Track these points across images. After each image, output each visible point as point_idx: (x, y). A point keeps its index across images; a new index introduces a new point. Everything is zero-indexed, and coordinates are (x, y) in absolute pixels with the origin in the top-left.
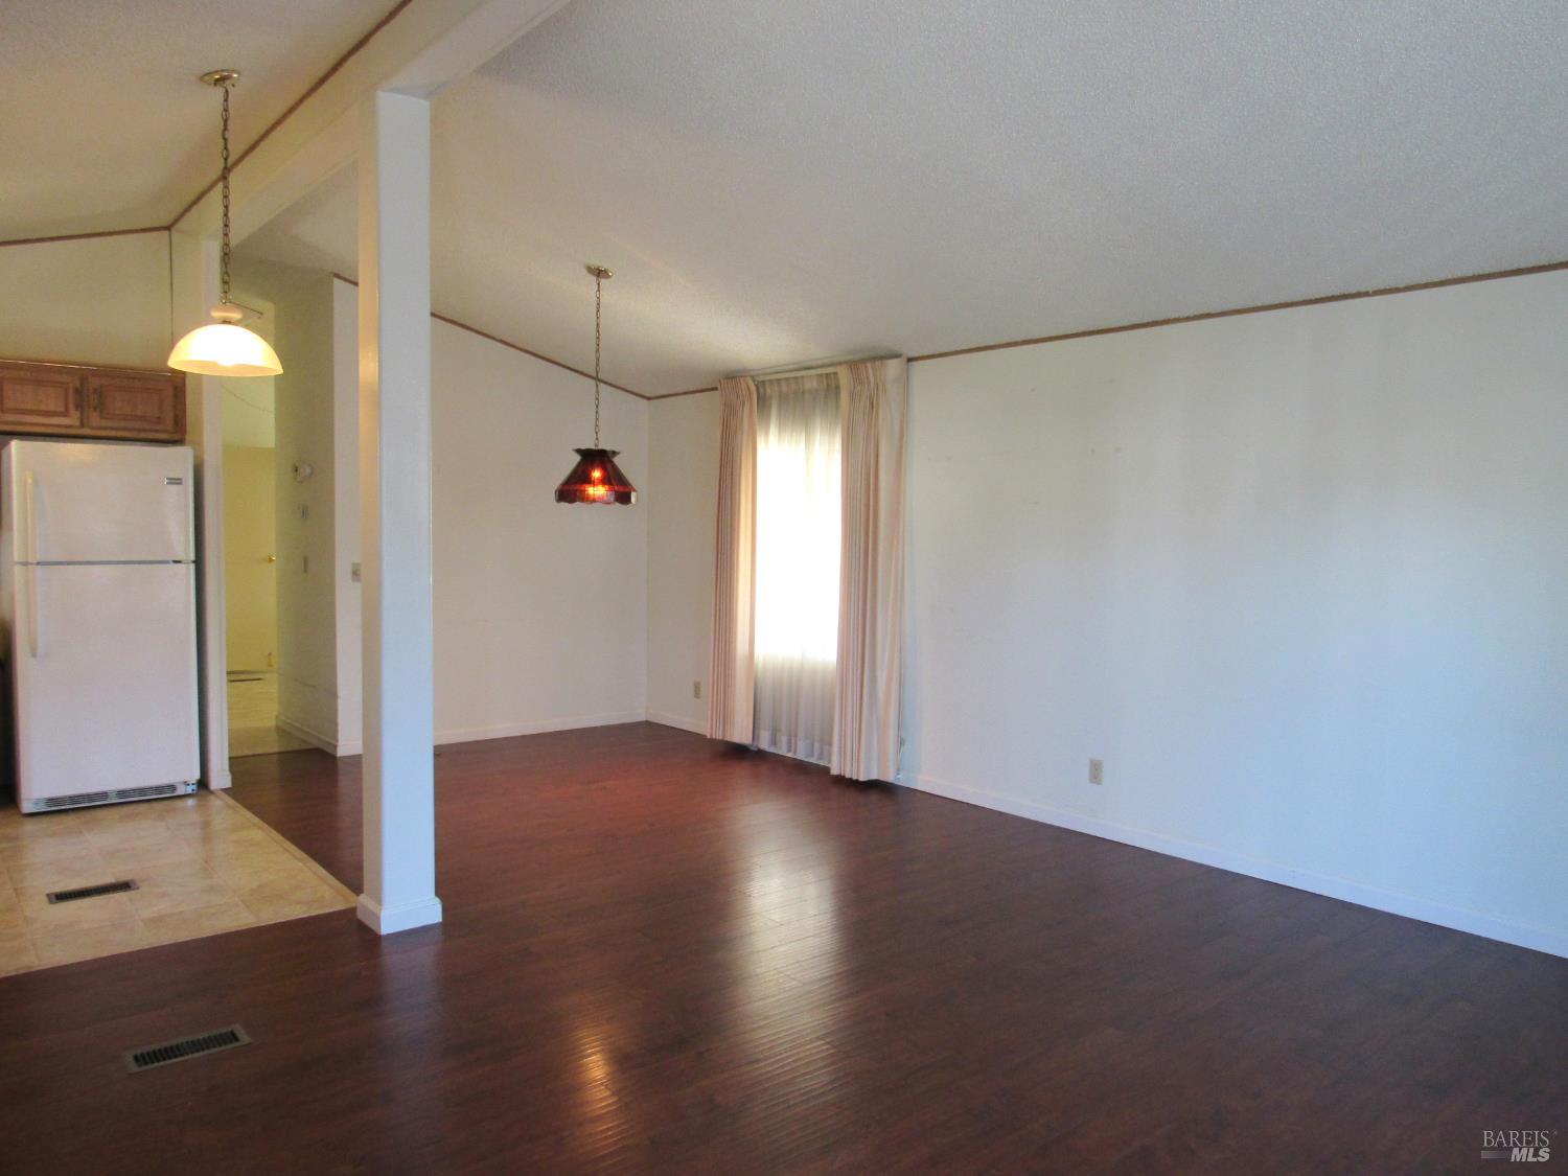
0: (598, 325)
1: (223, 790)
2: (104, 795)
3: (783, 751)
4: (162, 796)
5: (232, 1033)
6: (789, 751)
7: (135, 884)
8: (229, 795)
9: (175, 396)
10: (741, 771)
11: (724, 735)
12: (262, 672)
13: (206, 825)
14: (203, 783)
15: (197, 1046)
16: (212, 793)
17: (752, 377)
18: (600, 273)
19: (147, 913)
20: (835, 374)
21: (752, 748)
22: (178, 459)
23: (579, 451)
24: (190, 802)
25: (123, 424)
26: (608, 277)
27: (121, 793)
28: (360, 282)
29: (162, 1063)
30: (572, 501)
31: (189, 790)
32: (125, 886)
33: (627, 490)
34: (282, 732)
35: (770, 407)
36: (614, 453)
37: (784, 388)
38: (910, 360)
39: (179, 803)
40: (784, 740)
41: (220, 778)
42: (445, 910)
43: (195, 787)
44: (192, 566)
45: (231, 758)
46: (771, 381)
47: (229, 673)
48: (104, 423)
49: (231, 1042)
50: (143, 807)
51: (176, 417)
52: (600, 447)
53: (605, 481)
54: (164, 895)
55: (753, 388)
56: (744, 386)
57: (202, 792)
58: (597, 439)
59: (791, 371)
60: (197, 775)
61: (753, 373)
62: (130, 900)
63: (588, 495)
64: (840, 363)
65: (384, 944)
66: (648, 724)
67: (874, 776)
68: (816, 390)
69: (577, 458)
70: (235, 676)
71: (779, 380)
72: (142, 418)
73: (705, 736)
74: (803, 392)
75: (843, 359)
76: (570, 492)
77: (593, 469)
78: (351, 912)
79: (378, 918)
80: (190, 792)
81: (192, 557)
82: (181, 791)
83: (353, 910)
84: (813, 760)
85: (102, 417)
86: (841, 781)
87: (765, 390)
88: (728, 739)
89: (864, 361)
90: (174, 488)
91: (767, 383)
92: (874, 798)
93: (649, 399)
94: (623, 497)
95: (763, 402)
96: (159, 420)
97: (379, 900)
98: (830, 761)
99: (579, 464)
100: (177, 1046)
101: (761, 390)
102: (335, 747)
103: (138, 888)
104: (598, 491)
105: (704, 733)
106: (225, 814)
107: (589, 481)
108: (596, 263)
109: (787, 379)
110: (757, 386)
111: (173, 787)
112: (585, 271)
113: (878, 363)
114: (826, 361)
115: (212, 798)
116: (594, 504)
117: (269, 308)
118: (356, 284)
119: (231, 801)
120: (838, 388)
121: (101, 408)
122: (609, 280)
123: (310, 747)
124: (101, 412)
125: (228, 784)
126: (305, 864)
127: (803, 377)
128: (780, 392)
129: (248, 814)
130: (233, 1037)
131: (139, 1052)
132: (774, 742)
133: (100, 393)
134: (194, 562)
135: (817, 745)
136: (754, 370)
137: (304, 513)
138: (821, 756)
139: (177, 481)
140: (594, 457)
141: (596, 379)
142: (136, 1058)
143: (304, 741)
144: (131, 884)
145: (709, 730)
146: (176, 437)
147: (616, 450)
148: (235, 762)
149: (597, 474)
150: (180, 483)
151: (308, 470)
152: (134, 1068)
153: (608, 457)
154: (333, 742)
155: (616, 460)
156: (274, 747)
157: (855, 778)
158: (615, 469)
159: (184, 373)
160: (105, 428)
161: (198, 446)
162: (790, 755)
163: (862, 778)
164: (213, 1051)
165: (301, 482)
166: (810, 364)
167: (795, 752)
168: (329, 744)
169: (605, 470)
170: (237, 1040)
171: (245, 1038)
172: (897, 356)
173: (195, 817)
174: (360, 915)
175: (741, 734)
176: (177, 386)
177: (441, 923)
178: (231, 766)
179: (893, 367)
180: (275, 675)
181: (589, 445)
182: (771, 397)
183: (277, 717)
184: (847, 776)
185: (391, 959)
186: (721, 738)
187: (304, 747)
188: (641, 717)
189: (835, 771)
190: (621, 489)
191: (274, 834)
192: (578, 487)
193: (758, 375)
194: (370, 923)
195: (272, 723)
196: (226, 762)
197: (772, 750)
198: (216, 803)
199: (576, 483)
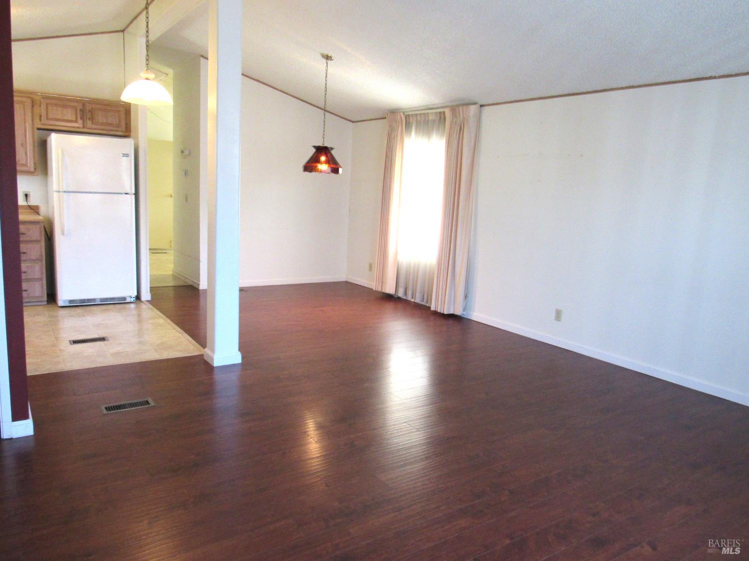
0: (326, 84)
1: (147, 301)
2: (94, 300)
3: (409, 298)
4: (120, 302)
5: (147, 401)
6: (412, 298)
7: (107, 339)
8: (150, 304)
9: (126, 114)
10: (389, 306)
11: (382, 290)
12: (167, 250)
13: (139, 315)
14: (138, 298)
15: (131, 405)
16: (142, 302)
17: (404, 113)
18: (328, 58)
19: (112, 351)
20: (444, 112)
21: (395, 296)
22: (127, 145)
23: (315, 147)
24: (132, 306)
25: (102, 127)
26: (332, 60)
27: (102, 300)
28: (209, 58)
29: (117, 411)
30: (311, 171)
31: (132, 300)
32: (103, 339)
33: (337, 167)
34: (175, 277)
35: (412, 127)
36: (332, 149)
37: (419, 118)
38: (482, 106)
39: (127, 306)
40: (410, 293)
41: (146, 295)
42: (243, 358)
43: (134, 299)
44: (134, 196)
45: (151, 287)
46: (412, 115)
47: (150, 249)
48: (94, 126)
49: (146, 405)
50: (111, 306)
51: (126, 124)
52: (325, 145)
53: (327, 162)
54: (120, 344)
55: (404, 118)
56: (399, 118)
57: (138, 301)
58: (324, 141)
59: (422, 110)
60: (136, 294)
61: (403, 111)
62: (106, 345)
63: (318, 169)
64: (446, 107)
65: (215, 370)
66: (347, 283)
67: (451, 312)
68: (434, 121)
69: (314, 150)
70: (153, 251)
71: (416, 115)
72: (111, 125)
73: (373, 289)
74: (428, 121)
75: (448, 104)
76: (310, 166)
77: (321, 155)
78: (201, 356)
79: (212, 359)
80: (132, 301)
81: (134, 192)
82: (128, 300)
83: (202, 355)
84: (423, 303)
85: (92, 123)
86: (436, 313)
87: (409, 119)
88: (383, 291)
89: (458, 106)
90: (125, 158)
91: (410, 116)
92: (450, 322)
93: (353, 122)
94: (335, 171)
95: (408, 125)
96: (119, 126)
97: (213, 351)
98: (431, 304)
99: (315, 153)
100: (123, 405)
101: (408, 120)
102: (199, 285)
103: (108, 340)
104: (323, 167)
105: (372, 288)
106: (148, 312)
107: (318, 161)
108: (326, 52)
109: (420, 114)
110: (406, 118)
111: (124, 299)
112: (320, 56)
113: (464, 107)
114: (439, 105)
115: (142, 304)
116: (321, 174)
117: (170, 71)
118: (207, 59)
119: (151, 306)
120: (445, 118)
121: (92, 119)
122: (332, 61)
123: (187, 284)
124: (92, 120)
125: (149, 298)
126: (182, 335)
127: (428, 113)
128: (417, 121)
129: (159, 313)
130: (147, 403)
131: (107, 406)
132: (406, 294)
133: (91, 111)
134: (134, 194)
135: (425, 296)
136: (404, 109)
137: (186, 173)
138: (427, 302)
139: (126, 155)
140: (322, 150)
141: (326, 111)
142: (106, 408)
143: (185, 282)
144: (106, 339)
145: (375, 287)
146: (126, 134)
147: (333, 147)
148: (152, 289)
149: (323, 158)
150: (128, 156)
151: (188, 152)
152: (105, 412)
153: (329, 151)
154: (198, 282)
155: (333, 152)
156: (171, 284)
157: (442, 312)
158: (332, 156)
159: (130, 104)
160: (95, 129)
161: (136, 139)
162: (413, 300)
163: (446, 312)
164: (138, 407)
165: (184, 158)
166: (431, 107)
167: (415, 300)
168: (196, 283)
169: (327, 156)
170: (149, 404)
171: (152, 404)
172: (475, 104)
173: (134, 312)
174: (205, 358)
175: (390, 289)
176: (126, 110)
177: (241, 363)
178: (151, 291)
179: (473, 108)
180: (173, 252)
181: (320, 144)
182: (412, 122)
183: (173, 270)
184: (439, 311)
185: (218, 377)
186: (380, 290)
187: (185, 284)
188: (344, 279)
189: (433, 308)
190: (334, 166)
191: (169, 321)
192: (313, 164)
193: (407, 112)
194: (209, 360)
195: (171, 273)
196: (149, 288)
197: (405, 298)
198: (144, 306)
199: (313, 162)
